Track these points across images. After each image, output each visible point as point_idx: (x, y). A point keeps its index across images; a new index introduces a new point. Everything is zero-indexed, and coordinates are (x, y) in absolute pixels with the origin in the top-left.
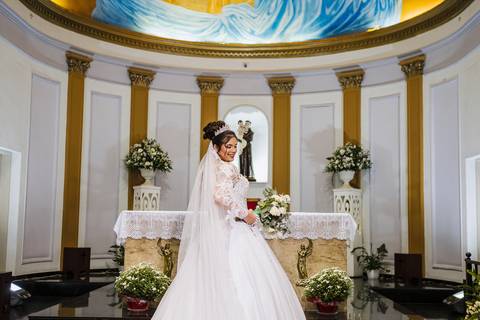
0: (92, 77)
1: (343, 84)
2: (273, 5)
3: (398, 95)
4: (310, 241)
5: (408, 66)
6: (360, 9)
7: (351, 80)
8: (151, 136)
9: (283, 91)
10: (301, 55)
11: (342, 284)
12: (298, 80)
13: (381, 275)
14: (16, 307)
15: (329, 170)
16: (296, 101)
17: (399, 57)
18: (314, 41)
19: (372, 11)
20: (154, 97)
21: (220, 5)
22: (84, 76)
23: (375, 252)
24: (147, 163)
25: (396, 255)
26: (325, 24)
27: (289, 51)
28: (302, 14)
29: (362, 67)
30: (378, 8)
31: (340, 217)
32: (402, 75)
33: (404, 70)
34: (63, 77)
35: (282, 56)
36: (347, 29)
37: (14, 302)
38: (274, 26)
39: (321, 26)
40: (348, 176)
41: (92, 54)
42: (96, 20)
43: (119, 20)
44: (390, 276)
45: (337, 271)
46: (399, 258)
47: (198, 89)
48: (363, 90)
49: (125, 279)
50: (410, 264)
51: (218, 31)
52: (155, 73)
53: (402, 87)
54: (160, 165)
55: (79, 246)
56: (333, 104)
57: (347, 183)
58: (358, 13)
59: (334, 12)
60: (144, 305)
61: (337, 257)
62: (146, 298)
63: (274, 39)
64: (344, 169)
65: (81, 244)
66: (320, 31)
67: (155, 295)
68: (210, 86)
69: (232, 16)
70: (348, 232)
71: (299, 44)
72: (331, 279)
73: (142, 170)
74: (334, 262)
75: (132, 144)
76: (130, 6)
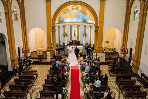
0: (60, 28)
2: (77, 18)
3: (89, 29)
7: (85, 27)
8: (66, 32)
10: (80, 23)
16: (80, 28)
17: (89, 25)
20: (66, 28)
21: (72, 18)
26: (83, 20)
28: (80, 19)
29: (86, 25)
30: (88, 20)
41: (60, 25)
43: (62, 21)
56: (83, 29)
57: (84, 37)
58: (86, 20)
63: (78, 21)
68: (71, 26)
73: (65, 36)
76: (63, 19)
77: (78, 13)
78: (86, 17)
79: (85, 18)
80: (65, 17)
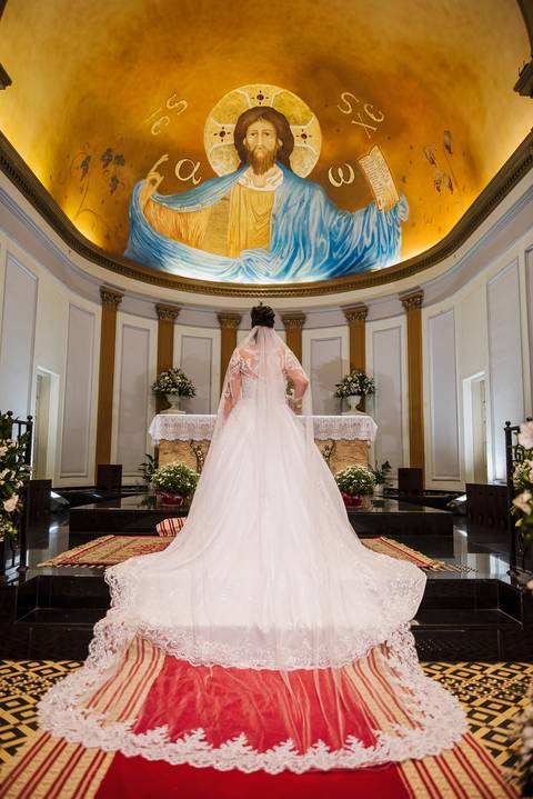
0: (122, 311)
1: (349, 319)
2: (286, 250)
3: (399, 328)
4: (334, 441)
5: (408, 301)
6: (364, 253)
7: (357, 317)
8: (176, 365)
9: (295, 327)
10: (311, 295)
11: (366, 478)
12: (308, 316)
13: (385, 489)
14: (55, 512)
15: (337, 395)
16: (307, 336)
17: (400, 294)
18: (323, 281)
19: (375, 254)
20: (179, 331)
21: (238, 249)
22: (116, 310)
23: (380, 469)
24: (173, 390)
25: (400, 470)
26: (332, 267)
27: (300, 290)
28: (312, 259)
29: (366, 304)
30: (380, 251)
31: (361, 420)
32: (403, 309)
33: (404, 305)
34: (98, 309)
35: (294, 296)
36: (353, 270)
37: (54, 508)
38: (287, 269)
39: (329, 269)
40: (355, 400)
41: (124, 290)
42: (128, 260)
43: (148, 262)
44: (393, 490)
45: (361, 467)
46: (402, 472)
47: (219, 325)
48: (367, 325)
49: (160, 476)
50: (411, 478)
51: (236, 273)
52: (179, 310)
53: (402, 321)
54: (185, 391)
55: (112, 463)
56: (341, 338)
57: (354, 407)
58: (362, 256)
59: (340, 256)
60: (179, 501)
61: (359, 456)
62: (180, 494)
63: (286, 280)
64: (352, 394)
65: (113, 461)
66: (328, 273)
67: (189, 490)
68: (229, 322)
69: (248, 260)
70: (369, 433)
71: (309, 284)
72: (355, 474)
73: (168, 396)
74: (357, 461)
75: (159, 372)
76: (158, 249)
77: (286, 209)
78: (365, 224)
79: (353, 241)
80: (178, 235)
